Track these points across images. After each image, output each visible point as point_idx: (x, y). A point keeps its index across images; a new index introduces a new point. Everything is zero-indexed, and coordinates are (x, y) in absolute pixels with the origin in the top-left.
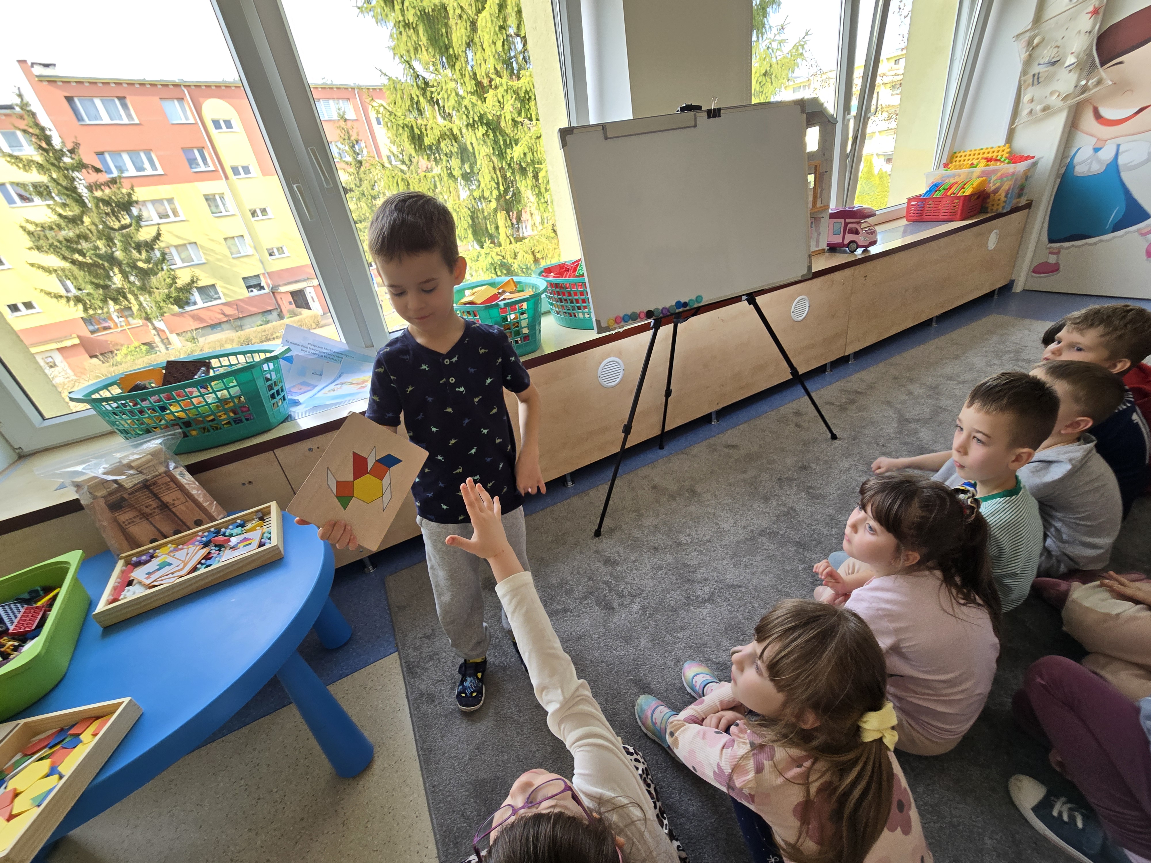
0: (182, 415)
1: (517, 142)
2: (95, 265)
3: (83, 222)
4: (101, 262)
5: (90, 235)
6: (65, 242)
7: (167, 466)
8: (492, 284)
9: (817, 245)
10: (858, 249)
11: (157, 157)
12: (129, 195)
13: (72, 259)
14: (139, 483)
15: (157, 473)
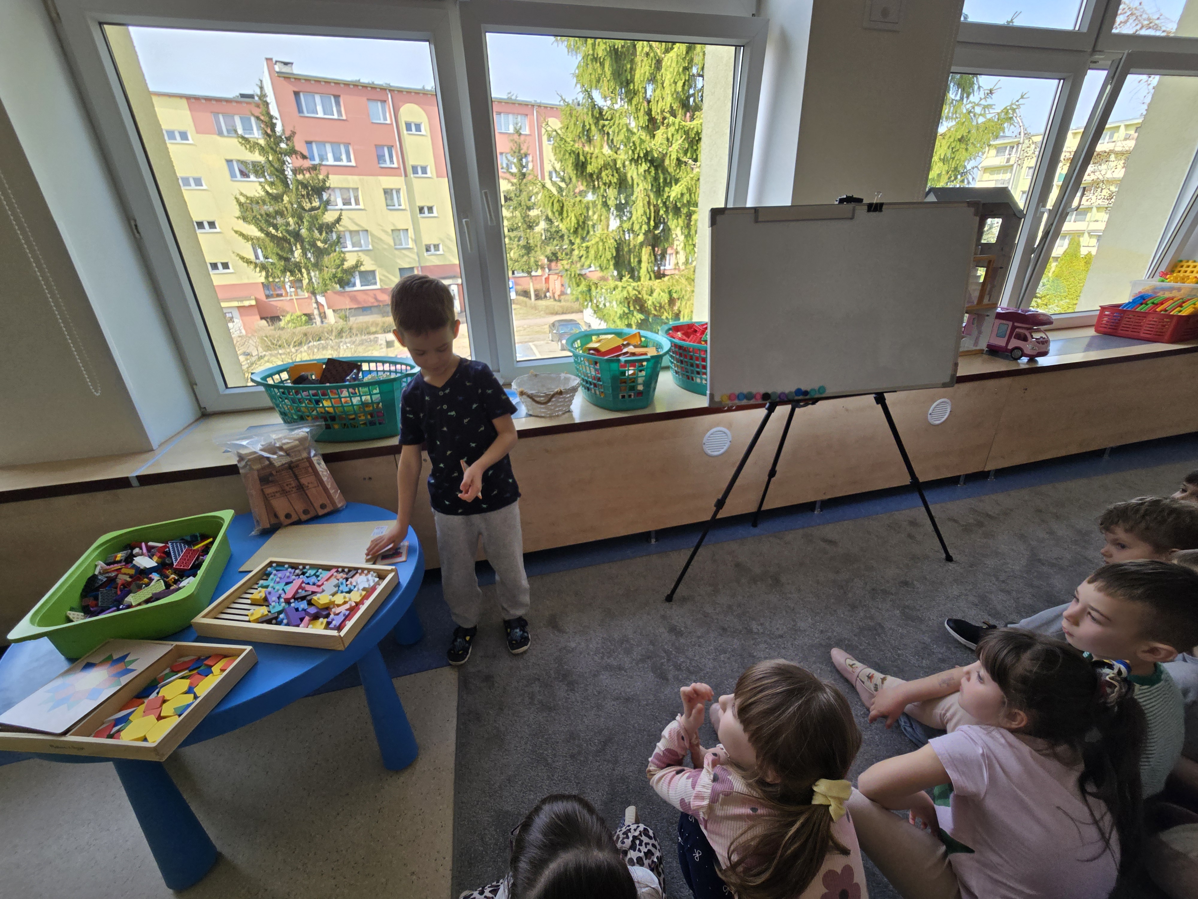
0: (331, 410)
1: (677, 181)
2: (284, 239)
3: (283, 200)
4: (289, 237)
5: (286, 212)
6: (265, 216)
7: (309, 453)
8: (619, 334)
9: (976, 344)
10: (1023, 358)
11: (353, 150)
12: (324, 181)
13: (267, 232)
14: (285, 463)
15: (300, 458)
